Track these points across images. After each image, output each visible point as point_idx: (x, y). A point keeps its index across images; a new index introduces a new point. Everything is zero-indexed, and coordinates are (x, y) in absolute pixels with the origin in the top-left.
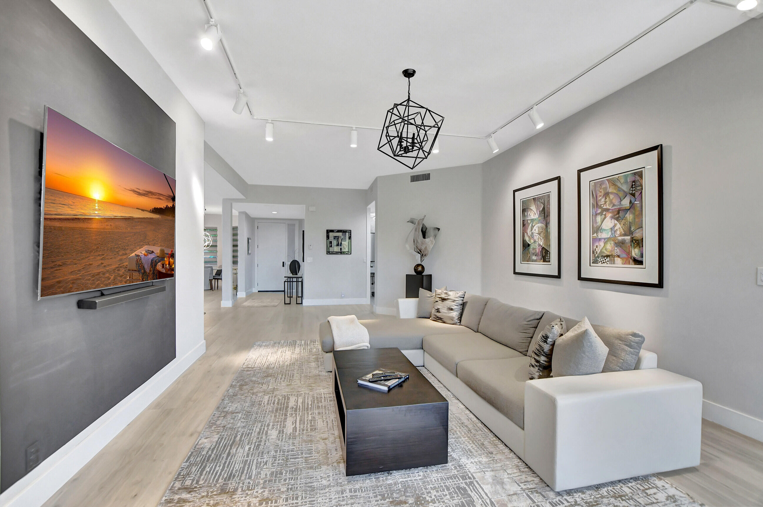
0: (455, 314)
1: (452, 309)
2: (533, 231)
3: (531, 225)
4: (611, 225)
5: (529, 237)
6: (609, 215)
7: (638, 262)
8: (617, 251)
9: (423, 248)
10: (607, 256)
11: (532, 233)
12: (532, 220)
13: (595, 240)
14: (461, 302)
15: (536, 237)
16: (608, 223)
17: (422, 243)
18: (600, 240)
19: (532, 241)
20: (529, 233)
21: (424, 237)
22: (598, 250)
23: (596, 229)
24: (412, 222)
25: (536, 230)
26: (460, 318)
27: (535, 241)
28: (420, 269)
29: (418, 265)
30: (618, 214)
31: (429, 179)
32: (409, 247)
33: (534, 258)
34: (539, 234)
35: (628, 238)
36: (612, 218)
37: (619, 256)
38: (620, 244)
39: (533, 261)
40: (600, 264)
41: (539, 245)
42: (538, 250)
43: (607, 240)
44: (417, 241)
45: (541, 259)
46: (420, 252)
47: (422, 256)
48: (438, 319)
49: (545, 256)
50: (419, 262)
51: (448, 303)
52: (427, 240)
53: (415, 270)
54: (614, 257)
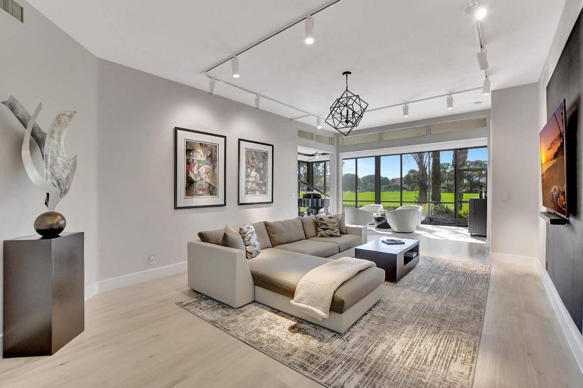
2: (200, 170)
3: (197, 165)
4: (255, 175)
5: (195, 175)
6: (254, 169)
7: (265, 193)
8: (257, 188)
10: (253, 190)
11: (199, 172)
12: (199, 161)
13: (247, 182)
15: (204, 176)
16: (254, 174)
18: (249, 182)
19: (199, 179)
20: (195, 171)
22: (249, 187)
23: (248, 176)
25: (203, 169)
27: (202, 179)
30: (258, 170)
33: (201, 192)
34: (207, 173)
35: (261, 182)
36: (255, 171)
37: (258, 190)
38: (258, 184)
39: (200, 195)
40: (249, 195)
41: (206, 182)
42: (205, 186)
43: (253, 182)
45: (208, 193)
49: (212, 191)
54: (256, 191)
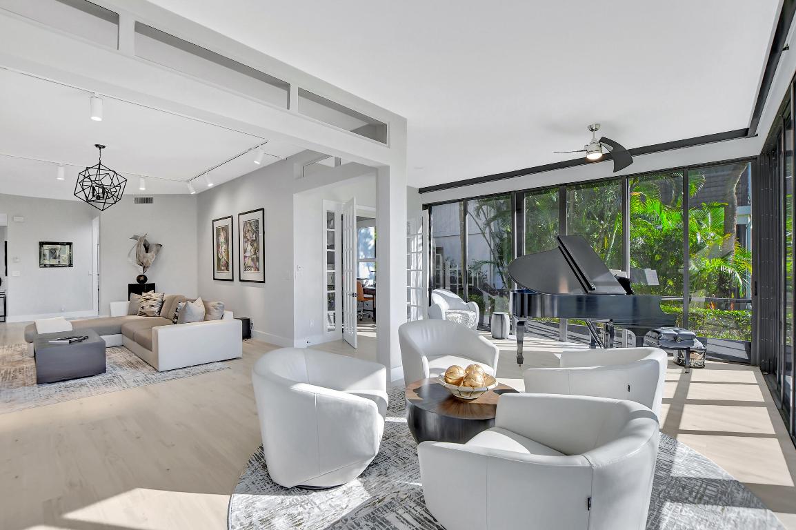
0: (156, 309)
1: (153, 306)
9: (145, 261)
14: (160, 300)
17: (144, 257)
21: (147, 252)
24: (135, 238)
26: (160, 312)
28: (142, 278)
29: (141, 276)
31: (152, 203)
32: (133, 260)
39: (222, 270)
42: (224, 263)
44: (139, 256)
45: (226, 269)
46: (142, 264)
47: (144, 268)
48: (142, 314)
50: (142, 273)
51: (150, 302)
52: (149, 254)
53: (138, 279)
